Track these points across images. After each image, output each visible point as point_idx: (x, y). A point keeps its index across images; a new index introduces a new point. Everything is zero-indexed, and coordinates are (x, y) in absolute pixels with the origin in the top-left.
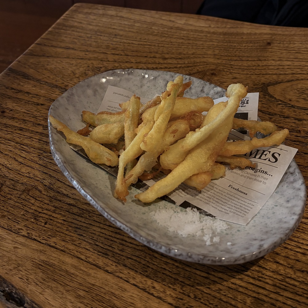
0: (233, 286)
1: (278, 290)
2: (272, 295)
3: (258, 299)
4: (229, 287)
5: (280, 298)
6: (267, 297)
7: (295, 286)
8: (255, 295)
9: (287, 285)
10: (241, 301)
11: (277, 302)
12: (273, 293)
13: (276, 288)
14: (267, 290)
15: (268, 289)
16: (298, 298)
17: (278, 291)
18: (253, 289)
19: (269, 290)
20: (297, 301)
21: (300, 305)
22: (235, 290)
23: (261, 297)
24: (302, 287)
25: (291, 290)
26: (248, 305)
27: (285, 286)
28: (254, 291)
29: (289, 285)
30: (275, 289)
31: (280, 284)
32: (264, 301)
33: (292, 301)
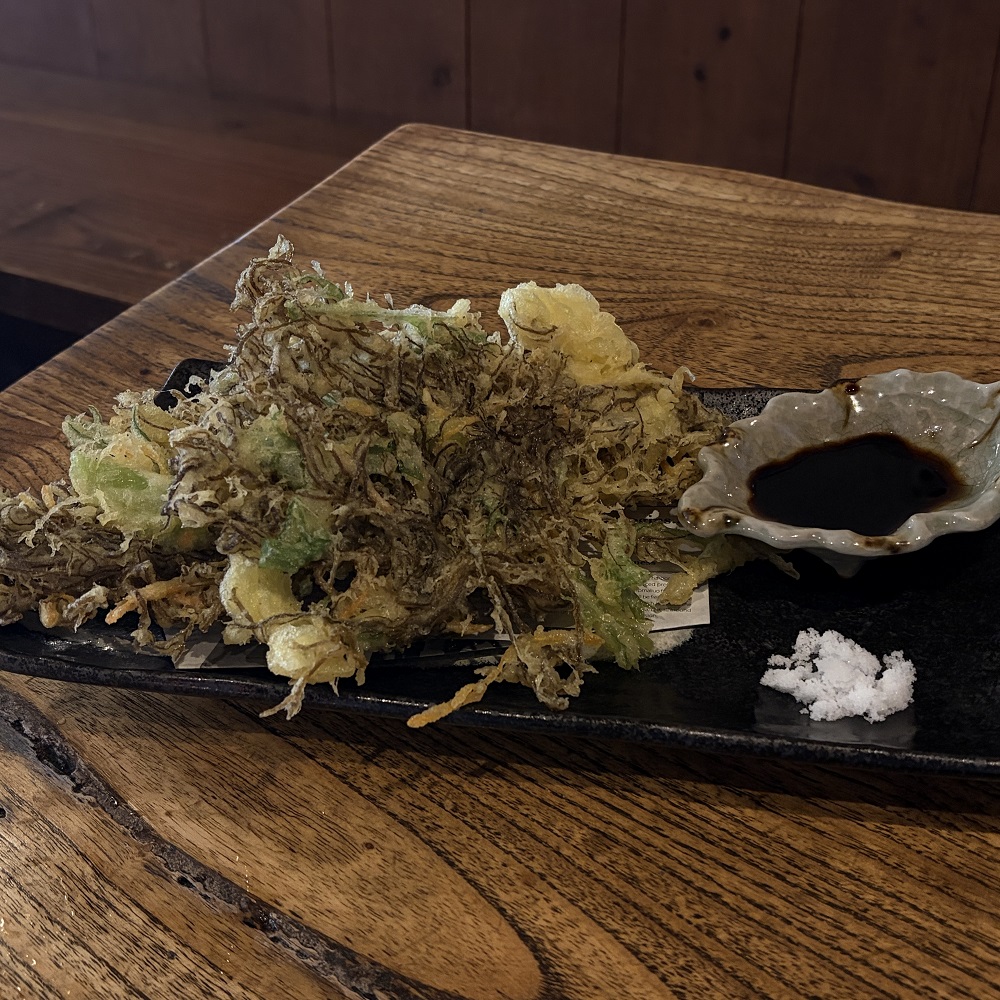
0: (555, 800)
1: (661, 824)
2: (641, 833)
3: (604, 834)
4: (542, 801)
5: (658, 841)
6: (627, 835)
7: (708, 821)
8: (599, 825)
9: (688, 816)
10: (559, 834)
11: (647, 848)
12: (644, 829)
13: (656, 818)
14: (633, 820)
15: (635, 817)
16: (703, 847)
17: (660, 826)
18: (600, 813)
19: (637, 821)
20: (699, 853)
21: (702, 862)
22: (555, 808)
23: (612, 831)
24: (723, 825)
25: (693, 829)
26: (575, 844)
27: (682, 818)
28: (600, 818)
29: (693, 819)
30: (656, 822)
31: (671, 811)
32: (617, 842)
33: (685, 850)
